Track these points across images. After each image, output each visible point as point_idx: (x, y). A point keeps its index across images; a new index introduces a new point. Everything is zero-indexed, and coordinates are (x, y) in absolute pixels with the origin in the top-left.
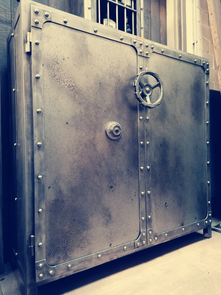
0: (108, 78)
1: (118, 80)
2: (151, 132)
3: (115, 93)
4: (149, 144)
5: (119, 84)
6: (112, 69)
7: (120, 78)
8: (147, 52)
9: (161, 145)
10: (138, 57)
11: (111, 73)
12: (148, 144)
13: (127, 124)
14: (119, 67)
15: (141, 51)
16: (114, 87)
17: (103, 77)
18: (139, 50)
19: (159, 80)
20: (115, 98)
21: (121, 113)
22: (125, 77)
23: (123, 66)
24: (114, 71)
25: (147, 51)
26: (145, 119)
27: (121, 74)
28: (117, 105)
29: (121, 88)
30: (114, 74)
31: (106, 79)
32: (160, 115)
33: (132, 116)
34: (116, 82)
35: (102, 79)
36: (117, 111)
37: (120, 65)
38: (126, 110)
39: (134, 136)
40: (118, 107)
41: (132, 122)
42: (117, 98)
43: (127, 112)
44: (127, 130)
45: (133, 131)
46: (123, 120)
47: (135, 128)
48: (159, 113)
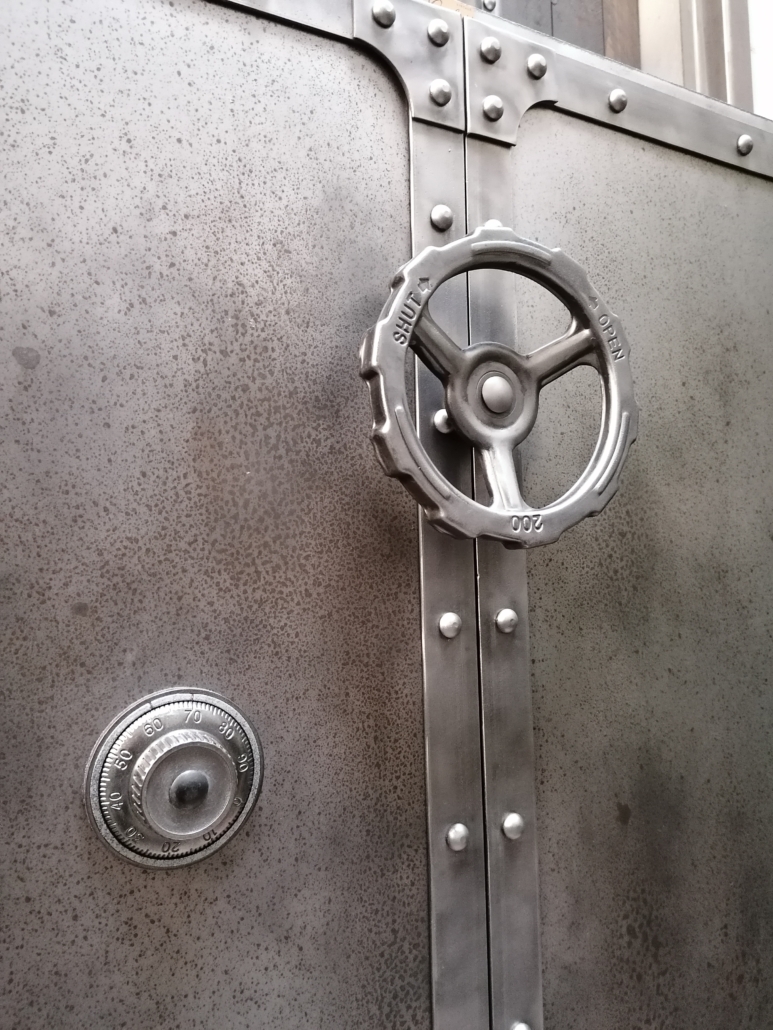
0: (115, 302)
1: (230, 320)
2: (542, 723)
3: (197, 434)
4: (523, 830)
5: (233, 359)
6: (162, 225)
7: (251, 301)
8: (491, 102)
9: (624, 814)
10: (419, 138)
11: (151, 260)
12: (513, 836)
13: (313, 694)
14: (235, 214)
15: (437, 85)
17: (66, 296)
18: (421, 86)
19: (593, 310)
20: (192, 478)
21: (261, 603)
22: (295, 299)
23: (270, 204)
24: (180, 241)
25: (488, 92)
26: (487, 630)
27: (254, 272)
28: (216, 535)
29: (253, 387)
30: (190, 267)
31: (99, 311)
32: (611, 573)
33: (370, 614)
34: (206, 340)
35: (52, 313)
36: (214, 592)
37: (242, 192)
38: (309, 568)
39: (391, 780)
40: (224, 551)
41: (366, 665)
42: (213, 480)
43: (321, 590)
44: (319, 742)
45: (372, 744)
46: (275, 659)
47: (395, 717)
48: (597, 560)
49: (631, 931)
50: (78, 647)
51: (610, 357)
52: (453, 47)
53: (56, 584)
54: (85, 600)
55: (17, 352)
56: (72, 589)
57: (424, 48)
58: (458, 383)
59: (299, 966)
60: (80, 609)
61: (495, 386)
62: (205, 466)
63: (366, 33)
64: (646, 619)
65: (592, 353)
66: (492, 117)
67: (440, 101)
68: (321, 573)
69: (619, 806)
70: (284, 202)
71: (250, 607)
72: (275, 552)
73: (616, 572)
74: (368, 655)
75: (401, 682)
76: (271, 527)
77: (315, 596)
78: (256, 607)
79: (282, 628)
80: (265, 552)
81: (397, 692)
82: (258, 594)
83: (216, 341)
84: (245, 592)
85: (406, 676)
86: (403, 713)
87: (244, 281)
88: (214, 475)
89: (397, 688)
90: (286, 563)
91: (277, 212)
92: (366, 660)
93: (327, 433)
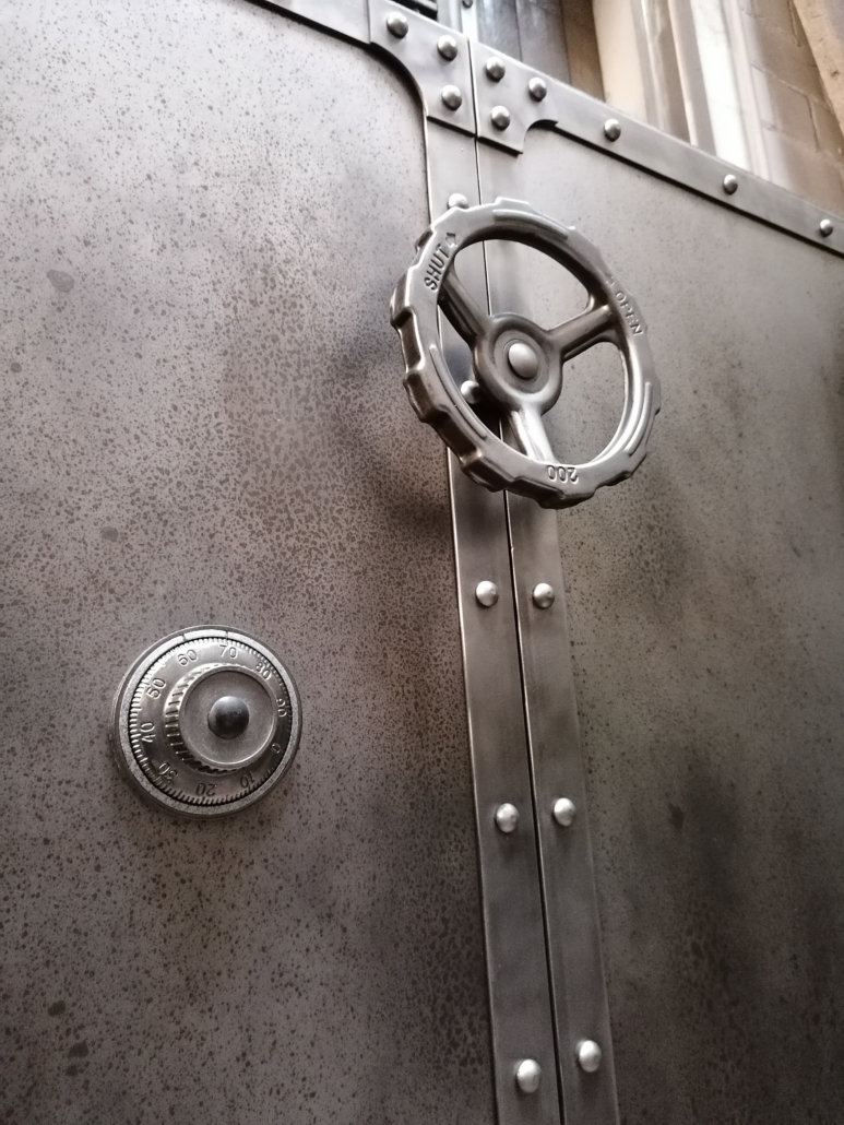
0: (148, 242)
1: (258, 273)
2: (586, 709)
3: (228, 376)
4: (573, 815)
5: (263, 310)
6: (194, 179)
7: (280, 259)
9: (677, 817)
10: (433, 136)
11: (183, 208)
12: (566, 822)
13: (350, 650)
14: (263, 179)
15: (448, 90)
16: (210, 327)
17: (100, 230)
19: (610, 286)
20: (223, 418)
21: (294, 551)
22: (322, 263)
23: (296, 174)
24: (211, 195)
26: (523, 604)
27: (281, 233)
28: (247, 477)
29: (283, 339)
30: (220, 220)
31: (133, 248)
32: (643, 564)
33: (405, 575)
34: (236, 288)
35: (87, 243)
36: (247, 533)
37: (270, 160)
38: (341, 521)
39: (433, 752)
40: (254, 494)
41: (404, 627)
42: (245, 423)
43: (355, 545)
44: (359, 702)
45: (413, 711)
46: (310, 610)
47: (435, 686)
48: (627, 549)
49: (696, 949)
50: (107, 573)
51: (629, 330)
52: (460, 62)
53: (86, 505)
54: (115, 524)
55: (51, 275)
56: (101, 512)
57: (434, 60)
58: (485, 344)
59: (343, 950)
60: (110, 534)
61: (520, 351)
62: (237, 408)
63: (380, 38)
64: (680, 615)
65: (610, 329)
66: (500, 125)
67: (451, 104)
68: (354, 528)
69: (671, 806)
70: (310, 174)
71: (284, 554)
72: (309, 502)
73: (647, 564)
74: (405, 617)
75: (440, 649)
76: (303, 477)
77: (348, 550)
78: (289, 554)
79: (317, 579)
80: (298, 500)
81: (436, 660)
82: (291, 542)
83: (246, 291)
84: (278, 538)
85: (444, 644)
86: (442, 681)
87: (273, 239)
88: (246, 418)
89: (436, 655)
90: (319, 514)
91: (303, 182)
92: (403, 622)
93: (357, 392)
